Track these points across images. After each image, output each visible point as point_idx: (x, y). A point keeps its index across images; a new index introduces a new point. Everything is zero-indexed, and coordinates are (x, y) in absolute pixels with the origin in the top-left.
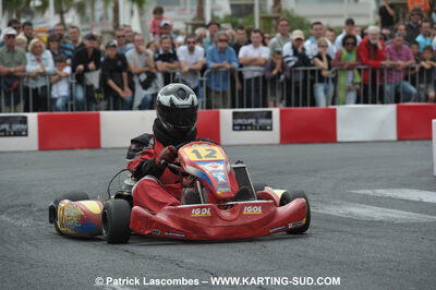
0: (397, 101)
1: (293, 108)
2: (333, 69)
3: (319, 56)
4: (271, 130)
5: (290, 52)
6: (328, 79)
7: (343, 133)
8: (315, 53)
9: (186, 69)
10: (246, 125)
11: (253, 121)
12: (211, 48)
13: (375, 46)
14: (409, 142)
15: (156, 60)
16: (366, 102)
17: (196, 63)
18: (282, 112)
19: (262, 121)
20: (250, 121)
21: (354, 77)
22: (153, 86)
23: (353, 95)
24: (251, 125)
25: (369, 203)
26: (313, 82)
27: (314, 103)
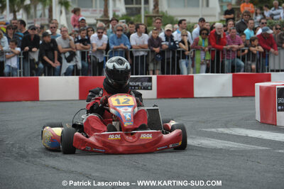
0: (233, 71)
1: (166, 75)
2: (192, 50)
3: (183, 42)
4: (151, 89)
5: (164, 39)
6: (188, 56)
7: (198, 92)
8: (180, 40)
9: (95, 48)
10: (135, 86)
11: (139, 83)
12: (112, 35)
13: (220, 36)
14: (240, 98)
15: (75, 42)
16: (213, 72)
17: (102, 45)
18: (158, 78)
19: (146, 84)
20: (137, 83)
21: (205, 55)
22: (74, 60)
23: (204, 67)
24: (138, 86)
25: (214, 138)
26: (179, 59)
27: (179, 72)
